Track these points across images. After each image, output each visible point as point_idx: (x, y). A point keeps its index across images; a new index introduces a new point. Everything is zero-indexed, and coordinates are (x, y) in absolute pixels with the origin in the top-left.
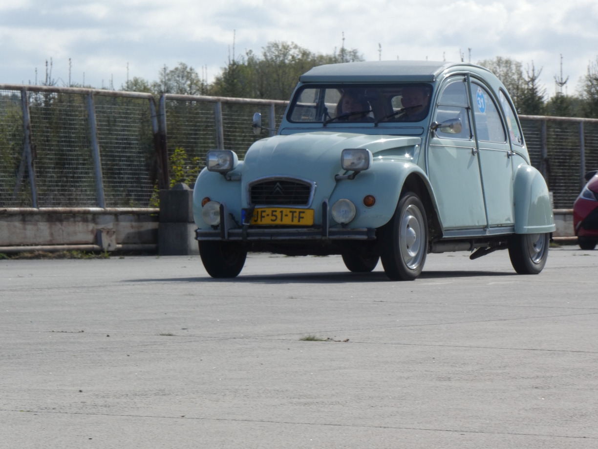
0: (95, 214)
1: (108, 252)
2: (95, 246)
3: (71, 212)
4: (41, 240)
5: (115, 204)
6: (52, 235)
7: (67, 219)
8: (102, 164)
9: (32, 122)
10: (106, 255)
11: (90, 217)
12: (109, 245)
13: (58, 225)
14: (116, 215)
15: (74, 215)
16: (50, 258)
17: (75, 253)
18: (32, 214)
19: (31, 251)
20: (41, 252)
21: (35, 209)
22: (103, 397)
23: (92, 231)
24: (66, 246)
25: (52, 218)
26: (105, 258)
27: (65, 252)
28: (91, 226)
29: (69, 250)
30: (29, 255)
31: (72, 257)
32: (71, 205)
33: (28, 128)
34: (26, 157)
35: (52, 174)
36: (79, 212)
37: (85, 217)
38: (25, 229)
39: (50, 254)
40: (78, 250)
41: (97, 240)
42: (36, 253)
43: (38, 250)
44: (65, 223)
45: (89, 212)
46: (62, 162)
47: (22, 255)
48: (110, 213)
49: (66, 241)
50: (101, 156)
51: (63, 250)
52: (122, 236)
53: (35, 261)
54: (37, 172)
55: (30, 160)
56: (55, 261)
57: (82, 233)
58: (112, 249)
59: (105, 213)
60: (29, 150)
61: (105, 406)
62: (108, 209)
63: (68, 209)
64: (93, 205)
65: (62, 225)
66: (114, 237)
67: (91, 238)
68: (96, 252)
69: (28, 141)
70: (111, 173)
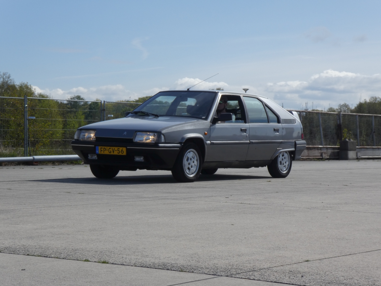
0: (321, 148)
1: (325, 159)
2: (321, 157)
3: (314, 147)
4: (306, 155)
6: (308, 154)
7: (313, 149)
8: (323, 133)
9: (303, 121)
10: (324, 160)
11: (319, 148)
12: (325, 157)
13: (310, 151)
14: (327, 148)
15: (315, 148)
16: (308, 160)
17: (315, 159)
19: (303, 158)
22: (329, 204)
23: (320, 153)
26: (324, 161)
28: (320, 151)
29: (313, 158)
30: (302, 159)
31: (314, 160)
32: (313, 145)
35: (308, 136)
36: (316, 147)
37: (318, 148)
40: (316, 158)
41: (321, 155)
43: (304, 158)
44: (312, 150)
46: (311, 133)
48: (325, 148)
49: (312, 156)
50: (323, 131)
51: (312, 158)
52: (329, 154)
53: (304, 161)
54: (304, 135)
57: (317, 153)
58: (326, 158)
59: (323, 148)
61: (330, 207)
62: (325, 146)
63: (313, 146)
64: (320, 145)
66: (326, 155)
67: (319, 155)
68: (321, 159)
70: (325, 136)
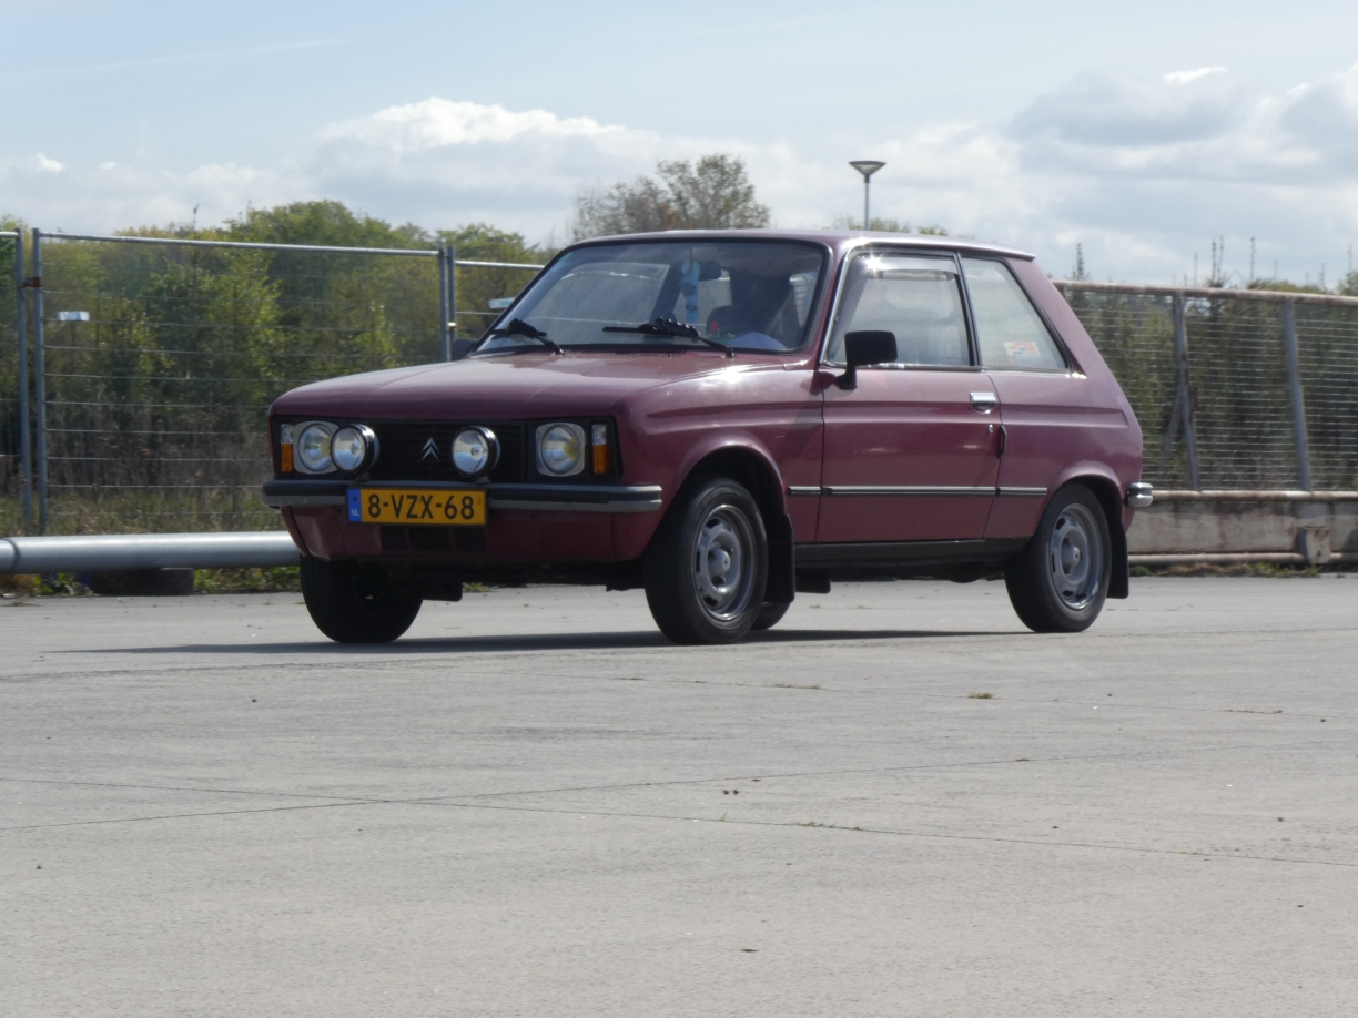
0: (1295, 502)
1: (1318, 565)
2: (1296, 556)
3: (1254, 498)
4: (1205, 545)
5: (1327, 485)
6: (1223, 535)
7: (1248, 509)
8: (1308, 419)
9: (1191, 349)
10: (1314, 570)
11: (1286, 506)
12: (1319, 554)
13: (1233, 521)
14: (1331, 504)
15: (1258, 504)
16: (1220, 575)
17: (1261, 567)
18: (1189, 500)
19: (1189, 563)
20: (1205, 565)
21: (1195, 493)
22: (1319, 831)
23: (1290, 531)
24: (1246, 556)
25: (1223, 507)
26: (1313, 576)
27: (1245, 565)
28: (1289, 522)
29: (1252, 562)
30: (1185, 569)
31: (1257, 574)
32: (1255, 486)
33: (1184, 357)
34: (1181, 407)
35: (1222, 434)
36: (1268, 499)
37: (1279, 506)
38: (1178, 526)
39: (1220, 569)
40: (1266, 562)
41: (1299, 545)
42: (1198, 566)
43: (1201, 561)
44: (1244, 516)
45: (1284, 499)
46: (1239, 416)
47: (1173, 569)
48: (1320, 501)
49: (1245, 547)
50: (1307, 404)
51: (1243, 561)
52: (1342, 540)
53: (1195, 579)
55: (1187, 410)
56: (1228, 579)
57: (1273, 533)
58: (1323, 560)
59: (1311, 500)
60: (1185, 394)
61: (1323, 848)
62: (1318, 493)
63: (1249, 493)
64: (1290, 486)
65: (1239, 519)
66: (1327, 541)
67: (1287, 541)
68: (1297, 566)
69: (1183, 380)
70: (1323, 433)
